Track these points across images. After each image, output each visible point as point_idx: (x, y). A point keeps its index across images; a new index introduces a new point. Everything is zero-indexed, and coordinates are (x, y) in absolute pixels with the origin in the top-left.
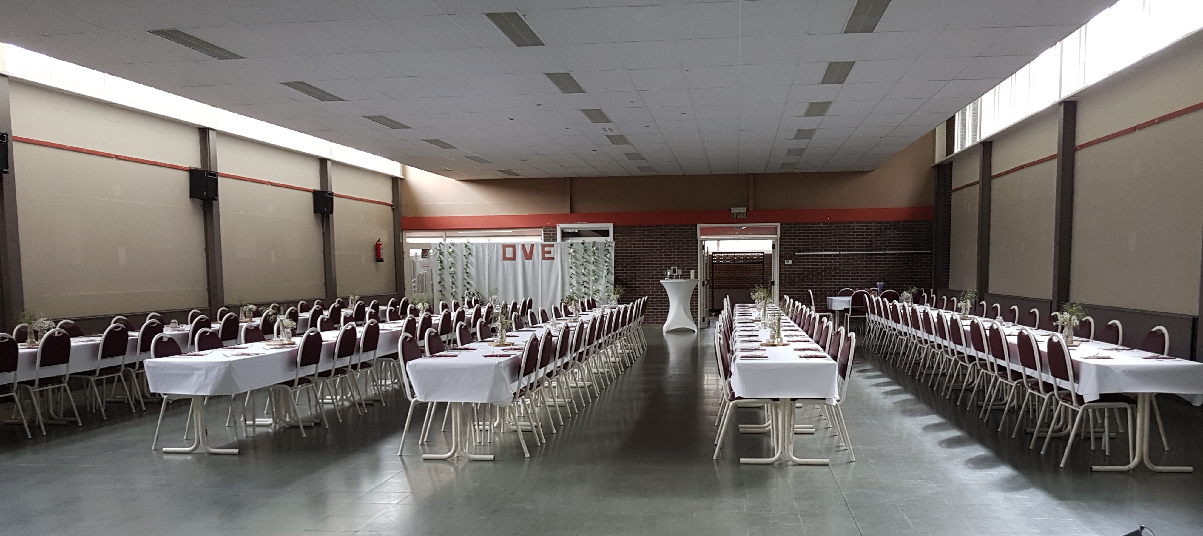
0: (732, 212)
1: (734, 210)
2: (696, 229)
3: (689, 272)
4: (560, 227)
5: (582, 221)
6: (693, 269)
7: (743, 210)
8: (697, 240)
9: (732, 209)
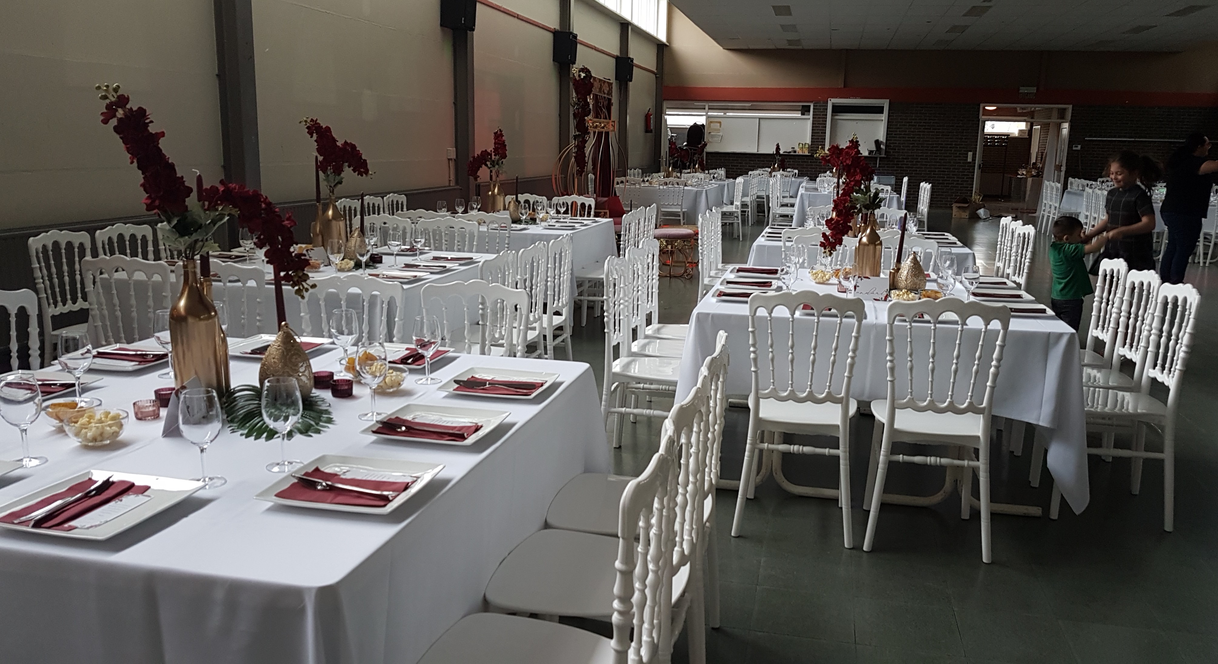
0: (1021, 91)
1: (1023, 90)
2: (979, 108)
3: (967, 154)
4: (831, 102)
5: (855, 97)
6: (970, 151)
7: (1034, 90)
8: (979, 121)
9: (1021, 88)
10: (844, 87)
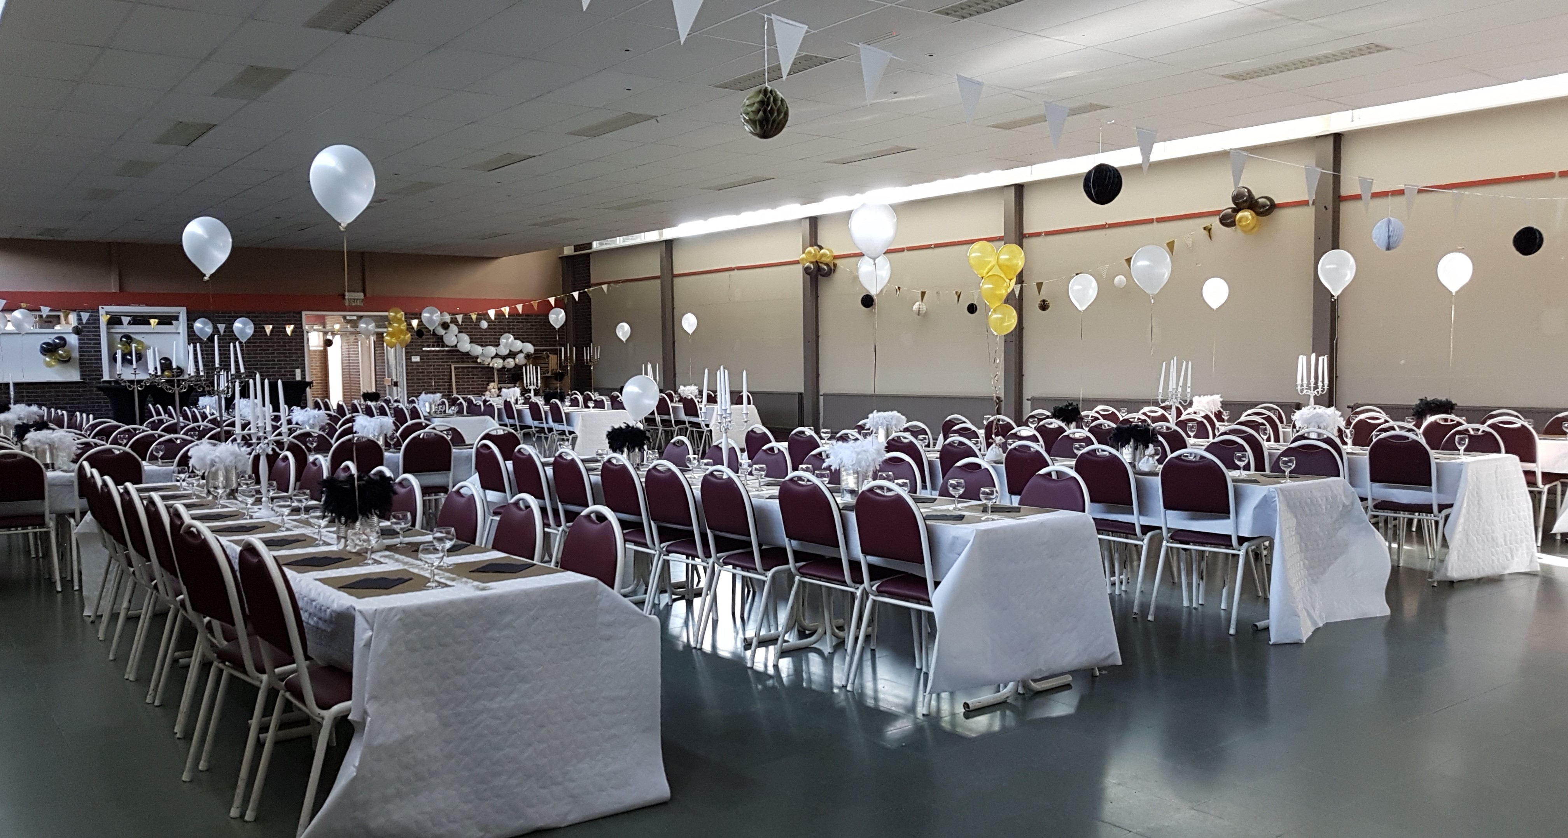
1: (348, 296)
2: (301, 317)
4: (104, 310)
5: (138, 303)
6: (298, 368)
7: (360, 296)
8: (303, 332)
9: (345, 293)
10: (121, 290)
